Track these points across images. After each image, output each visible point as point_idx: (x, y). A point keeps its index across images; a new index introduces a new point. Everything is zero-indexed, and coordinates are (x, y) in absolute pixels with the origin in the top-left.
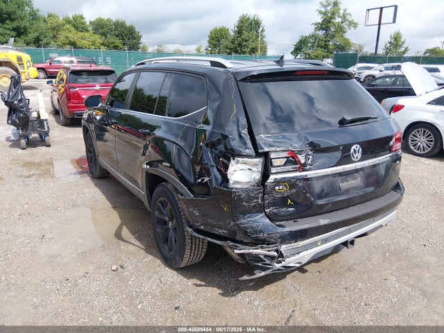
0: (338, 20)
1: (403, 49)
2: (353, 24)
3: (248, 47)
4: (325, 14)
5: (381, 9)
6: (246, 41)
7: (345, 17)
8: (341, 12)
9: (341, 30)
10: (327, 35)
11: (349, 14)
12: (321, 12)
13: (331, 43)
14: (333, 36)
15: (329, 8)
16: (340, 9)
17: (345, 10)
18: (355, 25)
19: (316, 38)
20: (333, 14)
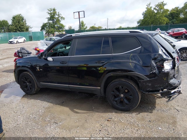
0: (57, 16)
1: (85, 27)
2: (63, 18)
3: (24, 29)
4: (51, 14)
5: (79, 12)
6: (23, 26)
7: (59, 15)
8: (57, 13)
9: (58, 21)
10: (53, 22)
11: (61, 14)
12: (49, 13)
13: (56, 26)
14: (56, 23)
15: (52, 12)
16: (56, 12)
17: (59, 13)
18: (64, 19)
19: (50, 24)
20: (54, 14)
